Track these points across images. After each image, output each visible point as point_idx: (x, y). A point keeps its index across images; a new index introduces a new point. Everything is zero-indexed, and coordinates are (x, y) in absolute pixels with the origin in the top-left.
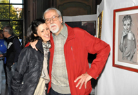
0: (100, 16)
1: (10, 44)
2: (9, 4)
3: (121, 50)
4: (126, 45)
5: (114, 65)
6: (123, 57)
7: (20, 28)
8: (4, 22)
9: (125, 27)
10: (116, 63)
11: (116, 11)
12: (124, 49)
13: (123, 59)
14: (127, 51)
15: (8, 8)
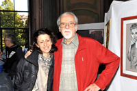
0: (108, 24)
1: (13, 53)
2: (14, 11)
3: (129, 59)
4: (134, 54)
5: (122, 74)
6: (131, 66)
7: (25, 36)
8: (9, 30)
9: (133, 36)
10: (124, 72)
11: (123, 19)
12: (132, 58)
13: (131, 68)
14: (135, 60)
15: (13, 15)
